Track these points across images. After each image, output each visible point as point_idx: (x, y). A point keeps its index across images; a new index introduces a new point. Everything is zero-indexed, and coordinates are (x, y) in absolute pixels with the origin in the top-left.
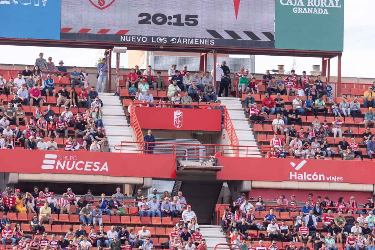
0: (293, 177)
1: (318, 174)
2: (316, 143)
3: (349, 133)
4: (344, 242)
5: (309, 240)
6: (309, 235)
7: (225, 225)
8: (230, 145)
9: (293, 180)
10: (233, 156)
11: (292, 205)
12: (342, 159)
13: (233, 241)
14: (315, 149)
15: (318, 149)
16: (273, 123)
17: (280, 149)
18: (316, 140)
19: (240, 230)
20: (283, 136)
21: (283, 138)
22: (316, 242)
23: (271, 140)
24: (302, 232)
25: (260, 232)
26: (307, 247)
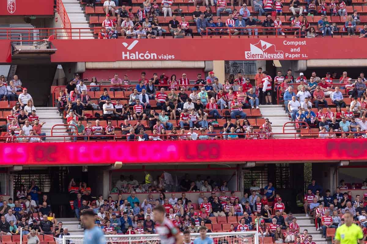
0: (126, 57)
1: (150, 53)
2: (147, 23)
3: (179, 12)
4: (178, 118)
5: (144, 118)
6: (143, 113)
7: (61, 106)
8: (62, 28)
9: (126, 60)
10: (66, 38)
11: (125, 84)
12: (173, 38)
13: (69, 121)
14: (146, 29)
15: (149, 29)
16: (104, 5)
17: (112, 30)
18: (147, 20)
19: (75, 111)
20: (114, 17)
21: (115, 20)
22: (150, 119)
23: (104, 22)
24: (137, 110)
25: (95, 111)
26: (142, 125)
